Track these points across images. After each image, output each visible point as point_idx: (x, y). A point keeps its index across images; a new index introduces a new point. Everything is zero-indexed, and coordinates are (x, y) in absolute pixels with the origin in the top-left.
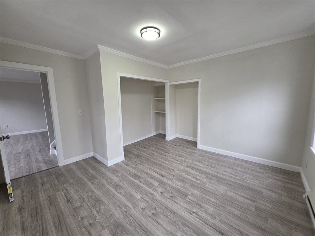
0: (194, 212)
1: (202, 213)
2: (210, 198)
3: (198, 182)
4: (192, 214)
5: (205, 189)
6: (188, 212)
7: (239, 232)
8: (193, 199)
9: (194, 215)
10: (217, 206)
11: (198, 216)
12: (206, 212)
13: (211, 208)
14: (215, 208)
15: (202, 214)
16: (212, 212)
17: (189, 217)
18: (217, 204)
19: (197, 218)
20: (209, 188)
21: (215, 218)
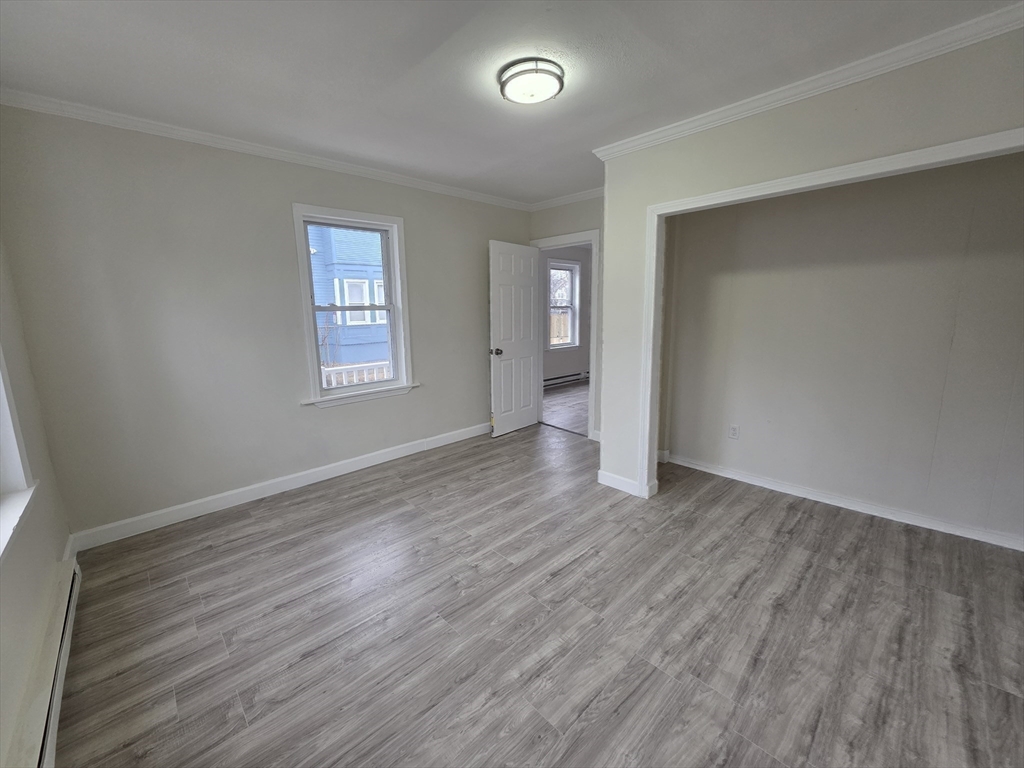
0: (386, 619)
1: (375, 635)
2: (415, 679)
3: (514, 674)
4: (385, 614)
5: (463, 680)
6: (393, 608)
7: (280, 698)
8: (429, 629)
9: (382, 617)
10: (379, 687)
11: (375, 624)
12: (373, 647)
13: (379, 664)
14: (373, 678)
15: (373, 633)
16: (365, 660)
17: (380, 605)
18: (384, 690)
19: (371, 620)
20: (471, 702)
21: (347, 660)
